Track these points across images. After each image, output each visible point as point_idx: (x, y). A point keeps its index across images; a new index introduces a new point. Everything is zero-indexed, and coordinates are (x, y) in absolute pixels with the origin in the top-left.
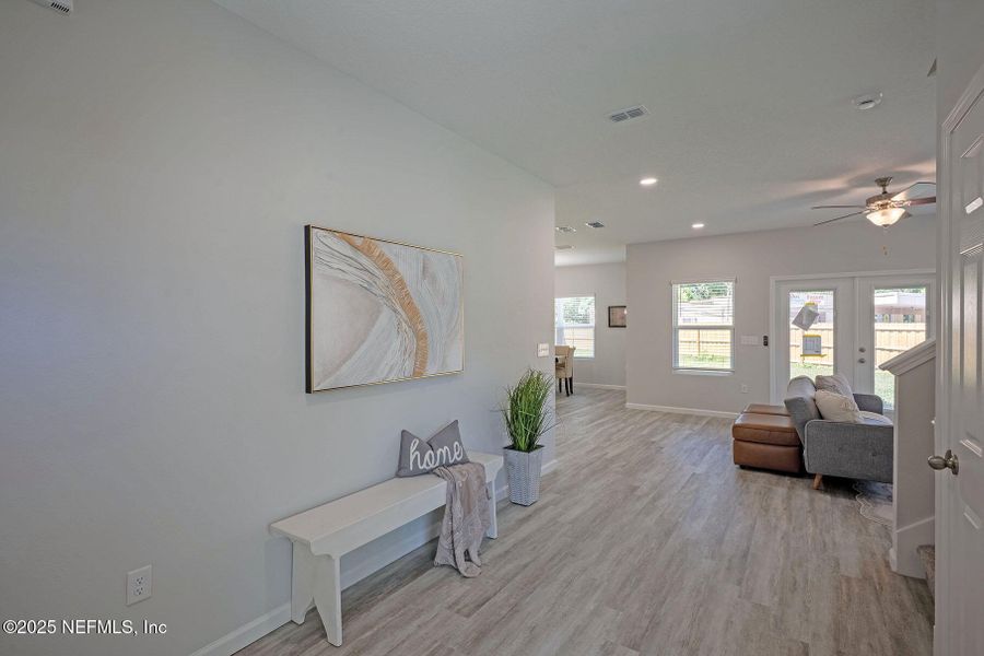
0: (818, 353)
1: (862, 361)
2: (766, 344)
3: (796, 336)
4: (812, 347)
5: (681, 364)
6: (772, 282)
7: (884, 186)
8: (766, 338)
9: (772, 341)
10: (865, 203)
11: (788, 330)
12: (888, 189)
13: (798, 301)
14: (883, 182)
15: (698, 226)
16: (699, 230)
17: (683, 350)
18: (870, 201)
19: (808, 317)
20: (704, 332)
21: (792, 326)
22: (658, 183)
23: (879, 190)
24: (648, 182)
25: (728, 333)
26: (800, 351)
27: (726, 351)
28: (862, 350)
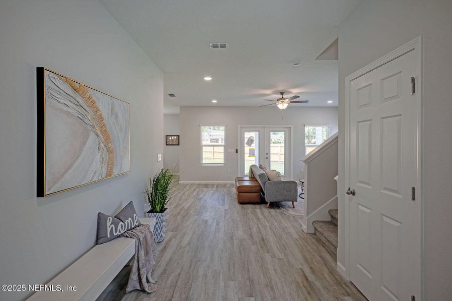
0: (254, 155)
1: (267, 158)
2: (237, 152)
3: (247, 149)
4: (252, 153)
5: (204, 161)
6: (239, 127)
7: (282, 95)
8: (237, 150)
9: (239, 151)
10: (276, 100)
11: (244, 146)
12: (284, 96)
13: (247, 135)
14: (282, 94)
15: (214, 101)
16: (214, 103)
17: (205, 155)
18: (278, 100)
19: (251, 141)
20: (215, 147)
21: (246, 145)
22: (212, 80)
23: (280, 96)
24: (208, 79)
25: (223, 148)
26: (248, 155)
27: (222, 156)
28: (267, 154)
